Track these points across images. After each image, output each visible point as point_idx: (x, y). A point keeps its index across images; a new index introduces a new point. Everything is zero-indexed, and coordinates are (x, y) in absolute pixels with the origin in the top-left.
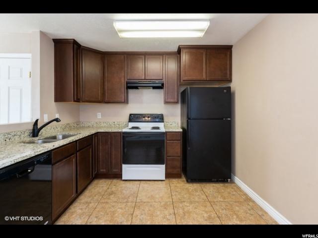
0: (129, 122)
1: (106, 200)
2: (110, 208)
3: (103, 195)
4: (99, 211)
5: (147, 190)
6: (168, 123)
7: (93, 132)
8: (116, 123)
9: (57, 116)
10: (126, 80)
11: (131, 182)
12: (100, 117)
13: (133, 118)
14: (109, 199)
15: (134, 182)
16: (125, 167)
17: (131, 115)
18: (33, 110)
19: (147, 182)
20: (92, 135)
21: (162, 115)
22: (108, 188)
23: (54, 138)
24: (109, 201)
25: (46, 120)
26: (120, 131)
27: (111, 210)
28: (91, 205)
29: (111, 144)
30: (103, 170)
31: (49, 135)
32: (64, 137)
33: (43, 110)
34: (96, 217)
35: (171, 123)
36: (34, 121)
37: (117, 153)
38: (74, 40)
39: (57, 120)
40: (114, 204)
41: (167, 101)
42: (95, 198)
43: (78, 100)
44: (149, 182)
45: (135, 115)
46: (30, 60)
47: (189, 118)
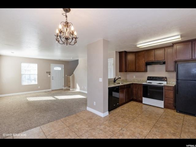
0: (147, 80)
1: (135, 107)
6: (169, 82)
7: (131, 83)
9: (120, 77)
10: (145, 62)
12: (135, 77)
13: (150, 78)
16: (144, 98)
17: (148, 77)
18: (114, 75)
20: (131, 84)
23: (119, 83)
25: (117, 78)
26: (142, 83)
29: (138, 88)
30: (135, 98)
31: (118, 83)
32: (122, 83)
33: (116, 75)
36: (114, 78)
37: (141, 92)
38: (125, 51)
39: (120, 78)
41: (167, 70)
43: (126, 71)
45: (150, 77)
46: (113, 60)
47: (177, 80)
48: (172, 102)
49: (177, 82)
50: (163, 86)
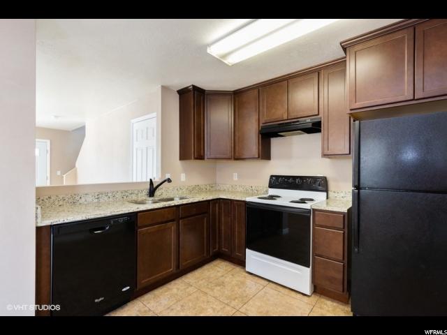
0: (269, 187)
1: (207, 291)
2: (204, 302)
3: (211, 282)
4: (190, 300)
5: (268, 300)
6: (336, 195)
8: (253, 188)
10: (261, 125)
11: (257, 278)
12: (236, 179)
14: (212, 290)
15: (260, 280)
16: (249, 253)
17: (272, 176)
19: (279, 287)
21: (325, 179)
22: (223, 276)
24: (211, 293)
27: (202, 305)
28: (190, 289)
30: (225, 250)
34: (182, 306)
35: (342, 195)
38: (193, 86)
40: (212, 299)
41: (326, 152)
42: (201, 282)
43: (200, 157)
44: (281, 289)
45: (277, 177)
46: (155, 119)
47: (358, 186)
48: (340, 276)
49: (357, 198)
50: (308, 211)
